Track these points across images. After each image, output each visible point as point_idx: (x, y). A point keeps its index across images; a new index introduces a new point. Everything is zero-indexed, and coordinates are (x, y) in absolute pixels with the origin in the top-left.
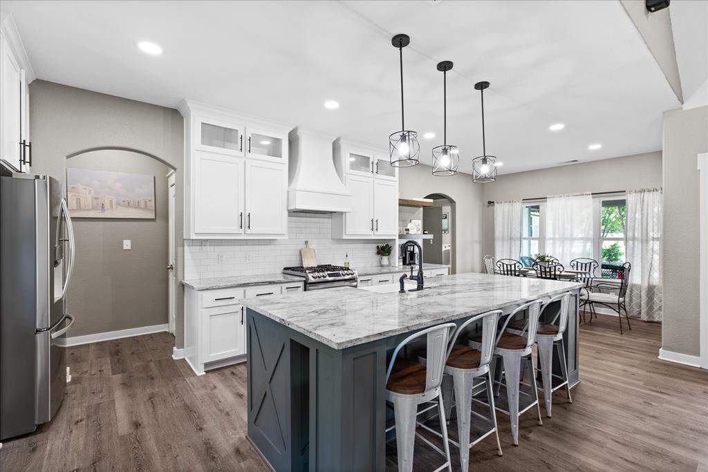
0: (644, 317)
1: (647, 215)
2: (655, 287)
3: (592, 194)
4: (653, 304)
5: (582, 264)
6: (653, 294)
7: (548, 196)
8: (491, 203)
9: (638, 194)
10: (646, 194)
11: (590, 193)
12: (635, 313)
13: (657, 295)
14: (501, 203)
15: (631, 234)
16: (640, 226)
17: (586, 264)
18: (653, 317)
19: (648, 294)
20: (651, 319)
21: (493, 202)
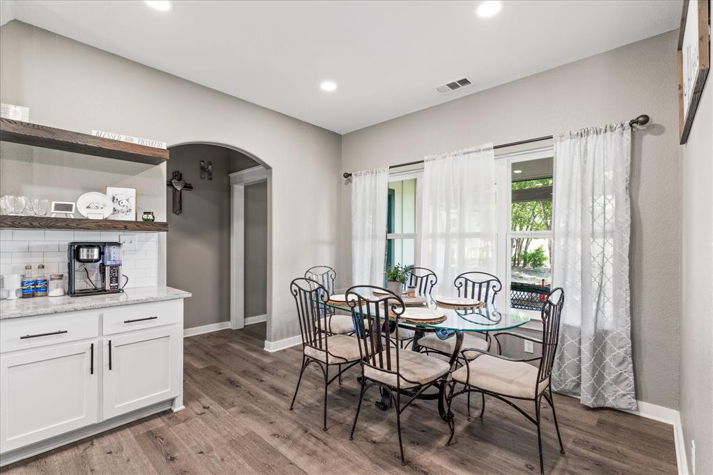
0: (586, 398)
1: (593, 183)
2: (606, 332)
3: (495, 148)
4: (603, 368)
5: (474, 283)
6: (604, 349)
7: (425, 158)
8: (347, 176)
9: (577, 141)
10: (592, 139)
11: (491, 145)
12: (568, 385)
13: (613, 351)
14: (361, 175)
15: (562, 225)
16: (579, 205)
17: (481, 284)
18: (603, 398)
19: (595, 350)
20: (600, 404)
21: (351, 175)
